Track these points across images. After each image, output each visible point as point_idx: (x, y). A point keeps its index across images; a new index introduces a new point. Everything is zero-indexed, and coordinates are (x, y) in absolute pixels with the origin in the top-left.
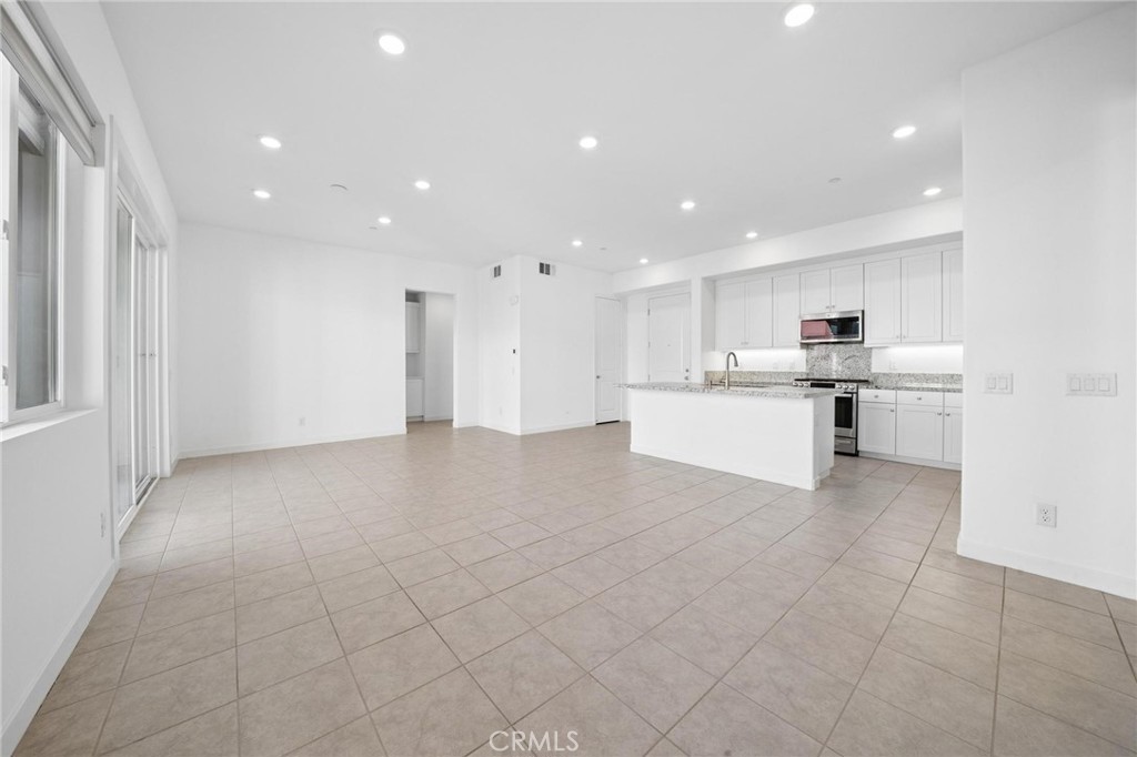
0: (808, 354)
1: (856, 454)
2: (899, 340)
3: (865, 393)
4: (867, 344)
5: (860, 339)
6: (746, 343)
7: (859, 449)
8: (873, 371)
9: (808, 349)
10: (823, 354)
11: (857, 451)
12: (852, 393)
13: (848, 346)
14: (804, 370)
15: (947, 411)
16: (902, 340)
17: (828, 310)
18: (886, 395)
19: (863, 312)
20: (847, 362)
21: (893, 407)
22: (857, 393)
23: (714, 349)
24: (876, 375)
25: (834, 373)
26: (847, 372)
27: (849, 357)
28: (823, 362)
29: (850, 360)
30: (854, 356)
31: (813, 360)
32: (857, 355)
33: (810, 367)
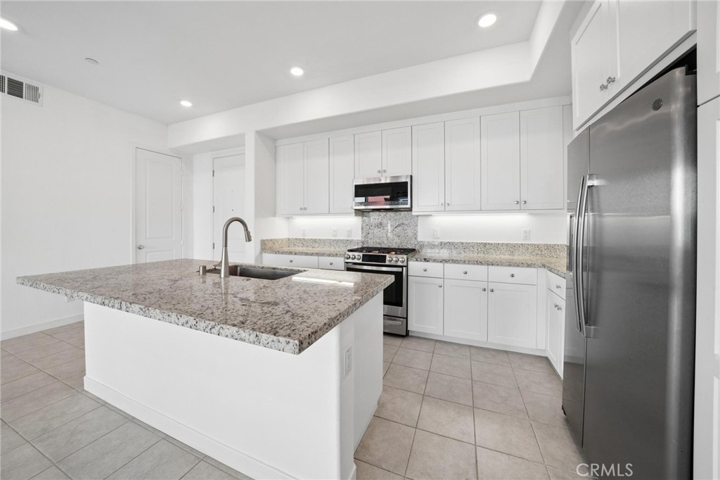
0: (363, 221)
1: (407, 335)
2: (443, 208)
3: (415, 267)
4: (415, 212)
5: (409, 206)
6: (305, 209)
7: (409, 329)
8: (420, 239)
9: (363, 216)
10: (376, 221)
11: (407, 331)
12: (402, 267)
13: (398, 213)
14: (360, 238)
15: (491, 286)
16: (446, 208)
17: (379, 175)
18: (434, 268)
19: (411, 177)
20: (397, 230)
21: (440, 282)
22: (407, 266)
23: (274, 215)
24: (422, 243)
25: (386, 242)
26: (397, 240)
27: (399, 226)
28: (376, 230)
29: (399, 228)
30: (403, 224)
31: (368, 227)
32: (406, 222)
33: (364, 234)
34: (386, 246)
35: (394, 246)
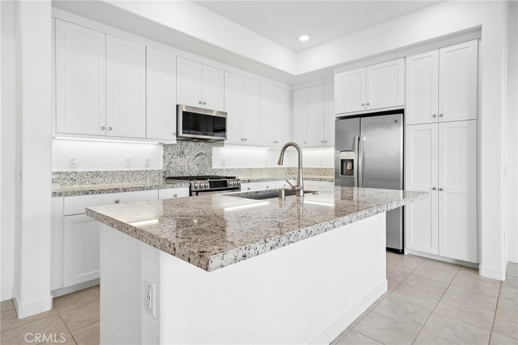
2: (242, 142)
6: (109, 129)
8: (214, 167)
13: (197, 143)
14: (161, 168)
16: (244, 142)
20: (197, 159)
24: (215, 171)
25: (187, 171)
26: (197, 169)
27: (198, 155)
28: (178, 159)
29: (199, 157)
30: (202, 153)
31: (170, 156)
32: (204, 152)
33: (167, 164)
34: (188, 175)
35: (195, 174)
